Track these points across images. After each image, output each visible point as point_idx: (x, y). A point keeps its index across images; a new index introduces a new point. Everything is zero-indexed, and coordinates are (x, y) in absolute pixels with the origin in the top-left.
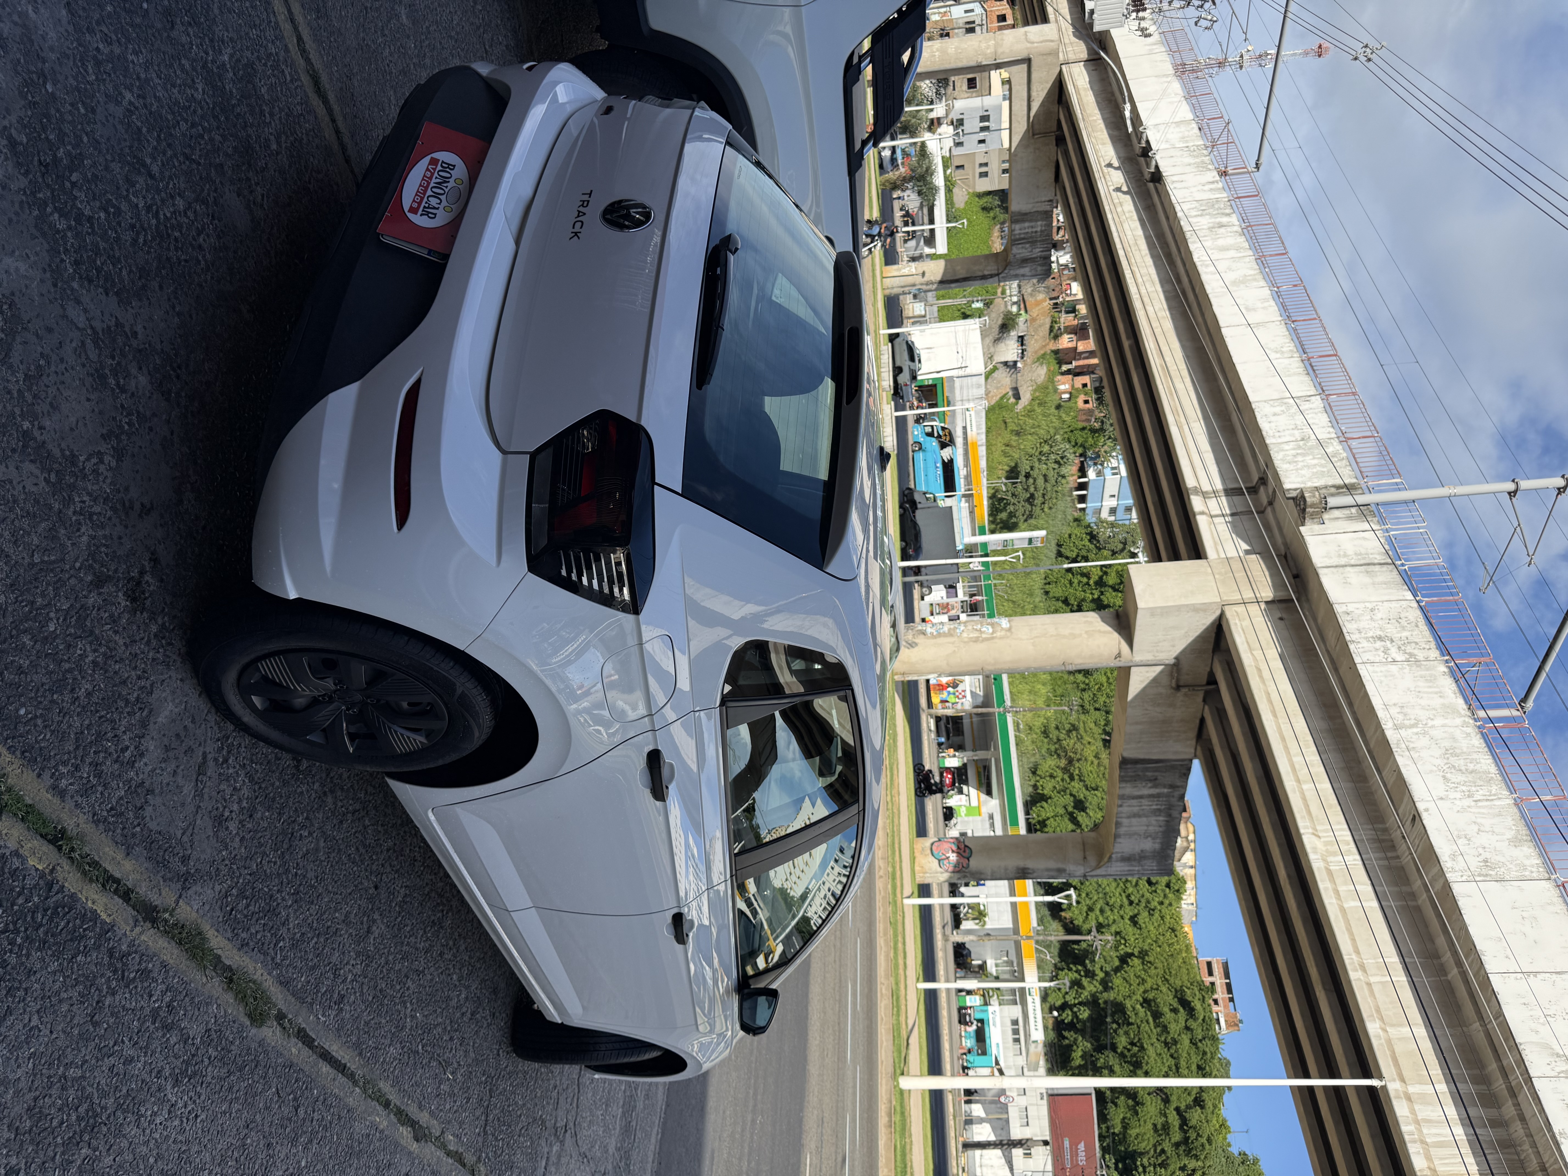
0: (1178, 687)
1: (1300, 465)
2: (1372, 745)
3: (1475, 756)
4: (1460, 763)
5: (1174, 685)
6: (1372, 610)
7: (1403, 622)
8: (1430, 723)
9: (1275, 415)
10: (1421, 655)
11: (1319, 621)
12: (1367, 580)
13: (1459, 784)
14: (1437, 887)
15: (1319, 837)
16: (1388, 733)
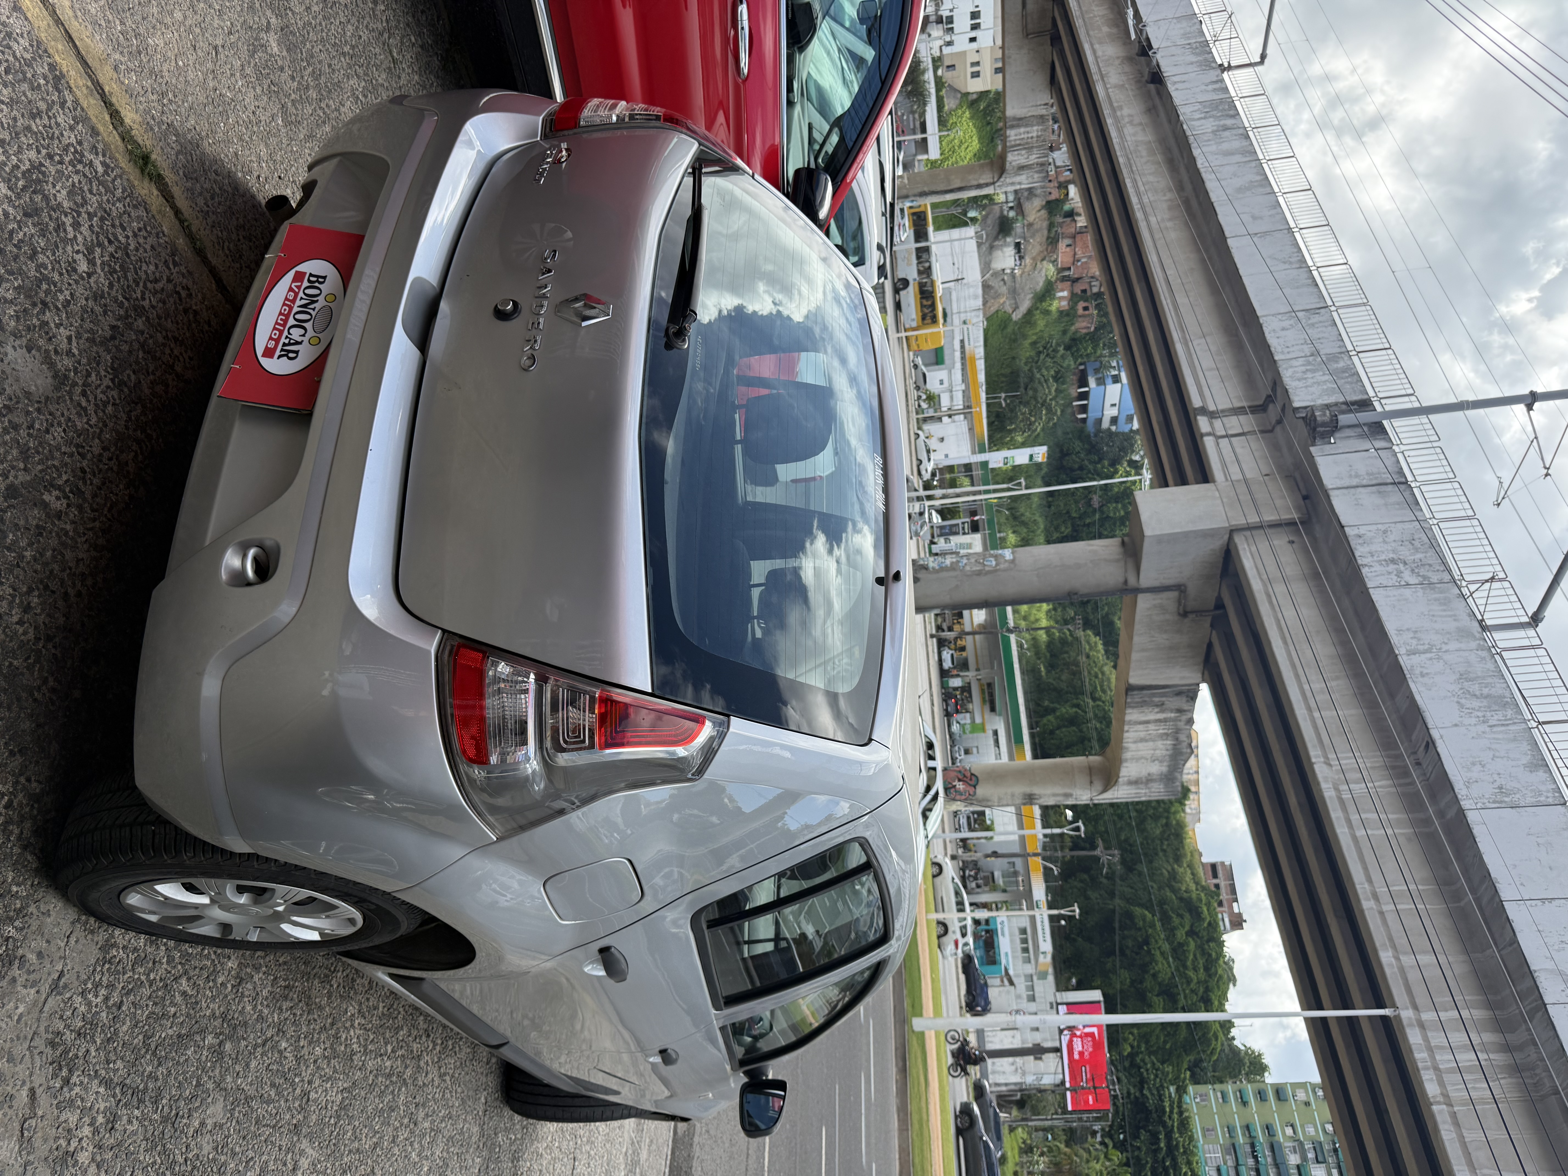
0: (1184, 614)
1: (1310, 381)
2: (1384, 669)
3: (1490, 680)
4: (1475, 688)
5: (1181, 611)
6: (1385, 532)
7: (1417, 543)
8: (1445, 648)
9: (1283, 329)
10: (1435, 578)
11: (1330, 544)
12: (1379, 501)
13: (1474, 709)
14: (1450, 814)
15: (1331, 765)
16: (1401, 659)
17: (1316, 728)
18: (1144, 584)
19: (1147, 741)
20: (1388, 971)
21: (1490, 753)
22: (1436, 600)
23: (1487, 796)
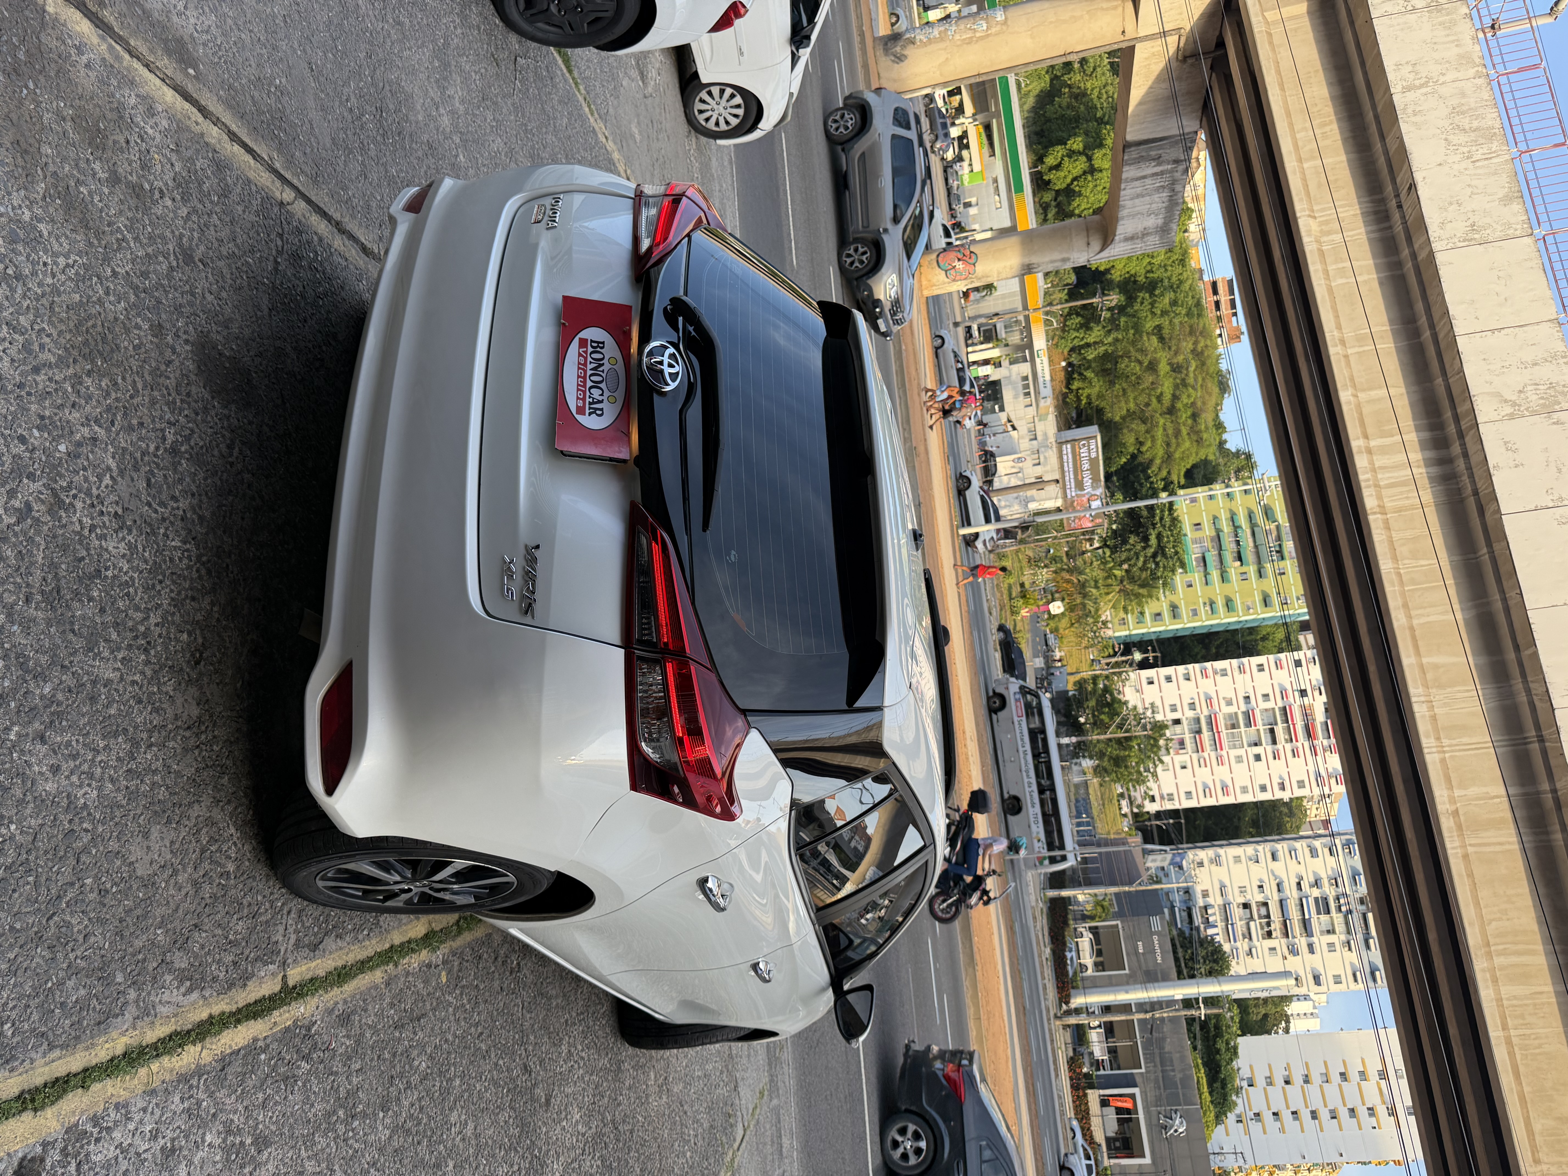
0: (1183, 59)
2: (1379, 109)
3: (1482, 111)
4: (1465, 122)
5: (1180, 57)
8: (1442, 79)
13: (1460, 145)
14: (1422, 256)
15: (1315, 218)
16: (1396, 98)
17: (1304, 180)
18: (1142, 33)
19: (1143, 196)
20: (1345, 408)
21: (1469, 191)
22: (1441, 23)
23: (1458, 235)
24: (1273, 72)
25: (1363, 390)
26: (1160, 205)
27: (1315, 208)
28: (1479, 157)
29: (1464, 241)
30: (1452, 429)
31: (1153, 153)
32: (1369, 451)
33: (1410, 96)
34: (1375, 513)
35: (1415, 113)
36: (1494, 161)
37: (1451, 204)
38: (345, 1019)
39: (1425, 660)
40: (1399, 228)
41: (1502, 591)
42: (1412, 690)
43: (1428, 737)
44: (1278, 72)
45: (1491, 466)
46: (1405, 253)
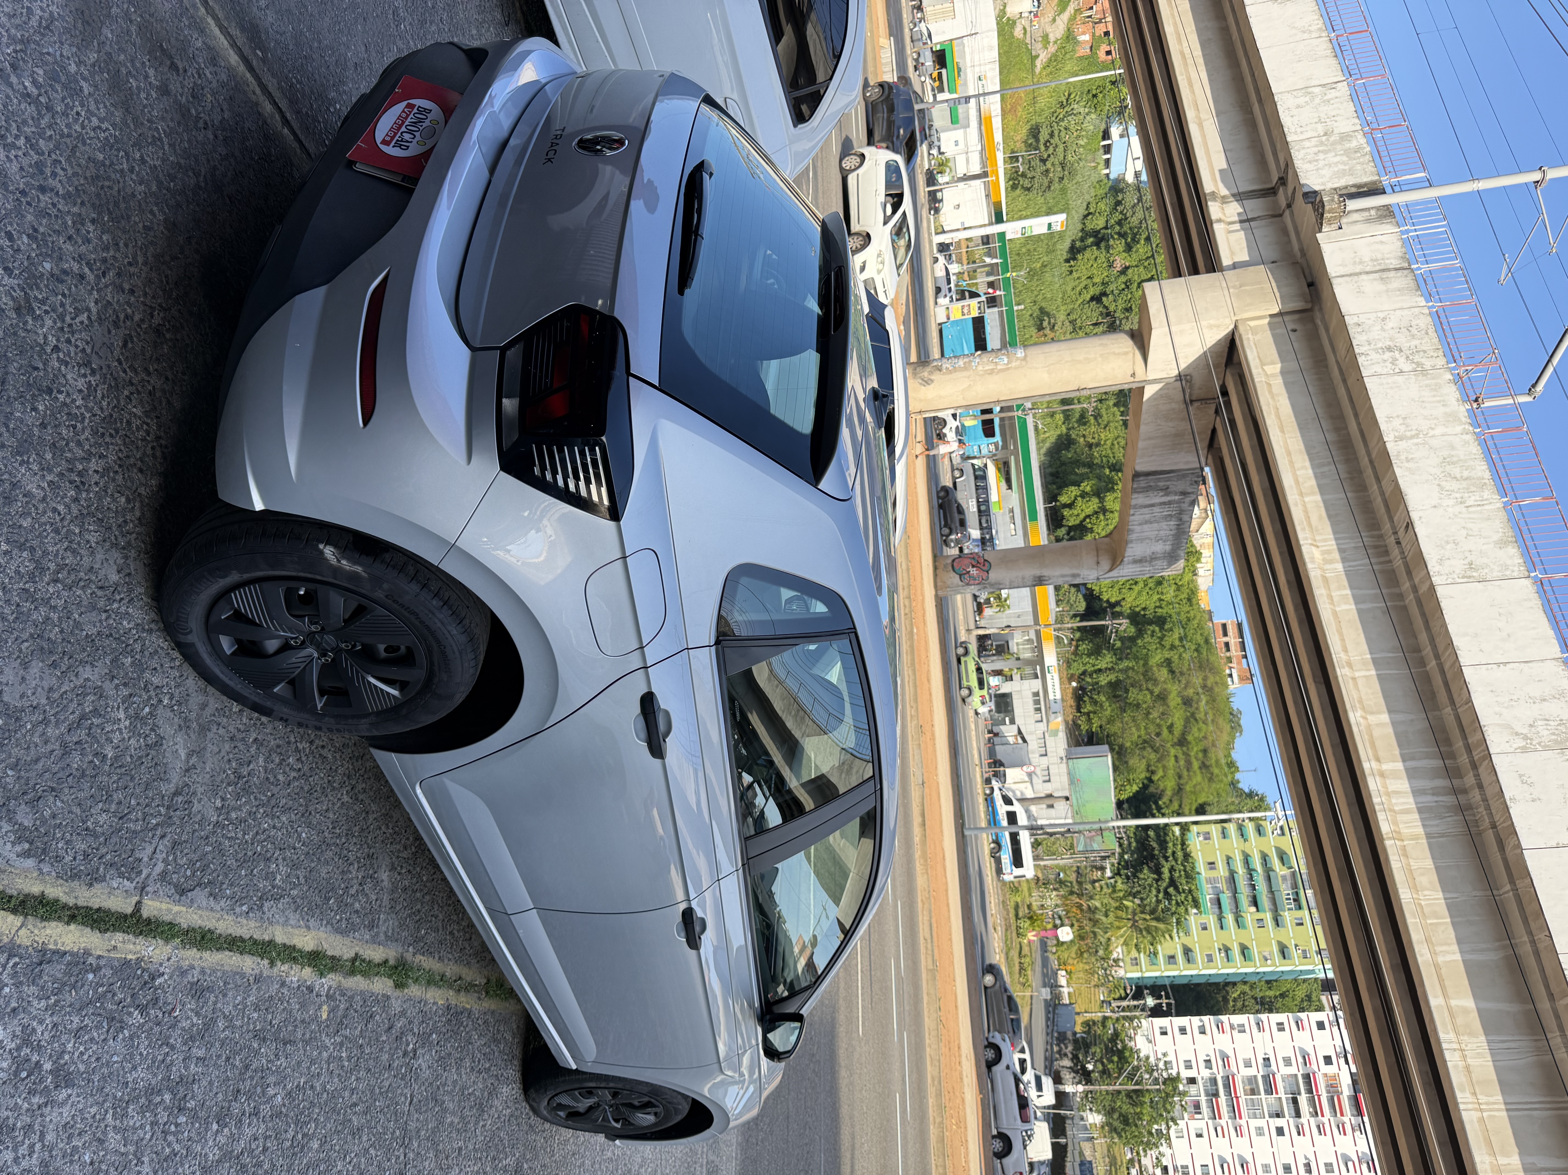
0: (1190, 402)
1: (1321, 163)
2: (1374, 456)
3: (1471, 463)
4: (1456, 471)
5: (1187, 400)
6: (1384, 319)
7: (1414, 331)
8: (1431, 433)
9: (1298, 107)
10: (1428, 364)
11: (1331, 331)
12: (1381, 287)
13: (1453, 491)
14: (1423, 589)
15: (1318, 547)
16: (1388, 445)
17: (1306, 512)
18: (1151, 376)
19: (1151, 523)
20: (1355, 729)
21: (1464, 532)
22: (1427, 386)
23: (1457, 571)
24: (1273, 416)
25: (1372, 713)
26: (1168, 532)
27: (1317, 538)
28: (1471, 503)
29: (1463, 577)
30: (1464, 759)
31: (1161, 484)
32: (1382, 775)
33: (1403, 445)
34: (1390, 838)
35: (1408, 460)
36: (1487, 507)
37: (1448, 543)
38: (198, 991)
39: (1453, 1003)
40: (1398, 563)
41: (1530, 933)
42: (1442, 1035)
43: (1463, 1090)
44: (1278, 417)
45: (1507, 797)
46: (1406, 586)
